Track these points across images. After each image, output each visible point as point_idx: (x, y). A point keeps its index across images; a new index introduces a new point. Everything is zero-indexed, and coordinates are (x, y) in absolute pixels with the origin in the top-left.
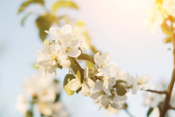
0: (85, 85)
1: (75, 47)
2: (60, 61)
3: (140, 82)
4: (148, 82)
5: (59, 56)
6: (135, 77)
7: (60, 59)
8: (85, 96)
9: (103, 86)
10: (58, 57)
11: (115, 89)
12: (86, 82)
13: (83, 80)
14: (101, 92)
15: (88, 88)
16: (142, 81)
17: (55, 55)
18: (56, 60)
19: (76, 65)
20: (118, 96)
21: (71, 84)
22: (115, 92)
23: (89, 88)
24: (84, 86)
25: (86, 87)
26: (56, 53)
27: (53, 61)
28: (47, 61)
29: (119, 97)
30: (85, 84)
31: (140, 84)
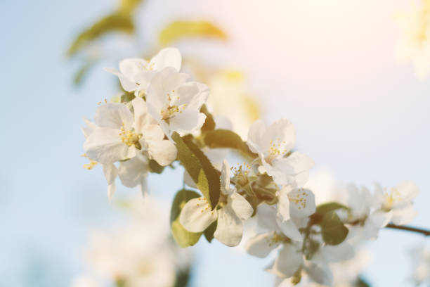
0: (224, 214)
1: (189, 106)
2: (148, 146)
3: (388, 204)
4: (412, 203)
5: (143, 133)
6: (372, 189)
7: (147, 141)
8: (228, 245)
9: (278, 215)
10: (142, 135)
11: (317, 228)
12: (228, 204)
13: (216, 198)
14: (275, 237)
15: (234, 222)
16: (391, 199)
17: (133, 129)
18: (138, 144)
19: (193, 155)
20: (326, 245)
21: (188, 213)
22: (318, 238)
23: (237, 220)
24: (222, 217)
25: (229, 218)
26: (135, 125)
27: (130, 148)
28: (111, 148)
29: (331, 248)
30: (226, 213)
31: (388, 210)
